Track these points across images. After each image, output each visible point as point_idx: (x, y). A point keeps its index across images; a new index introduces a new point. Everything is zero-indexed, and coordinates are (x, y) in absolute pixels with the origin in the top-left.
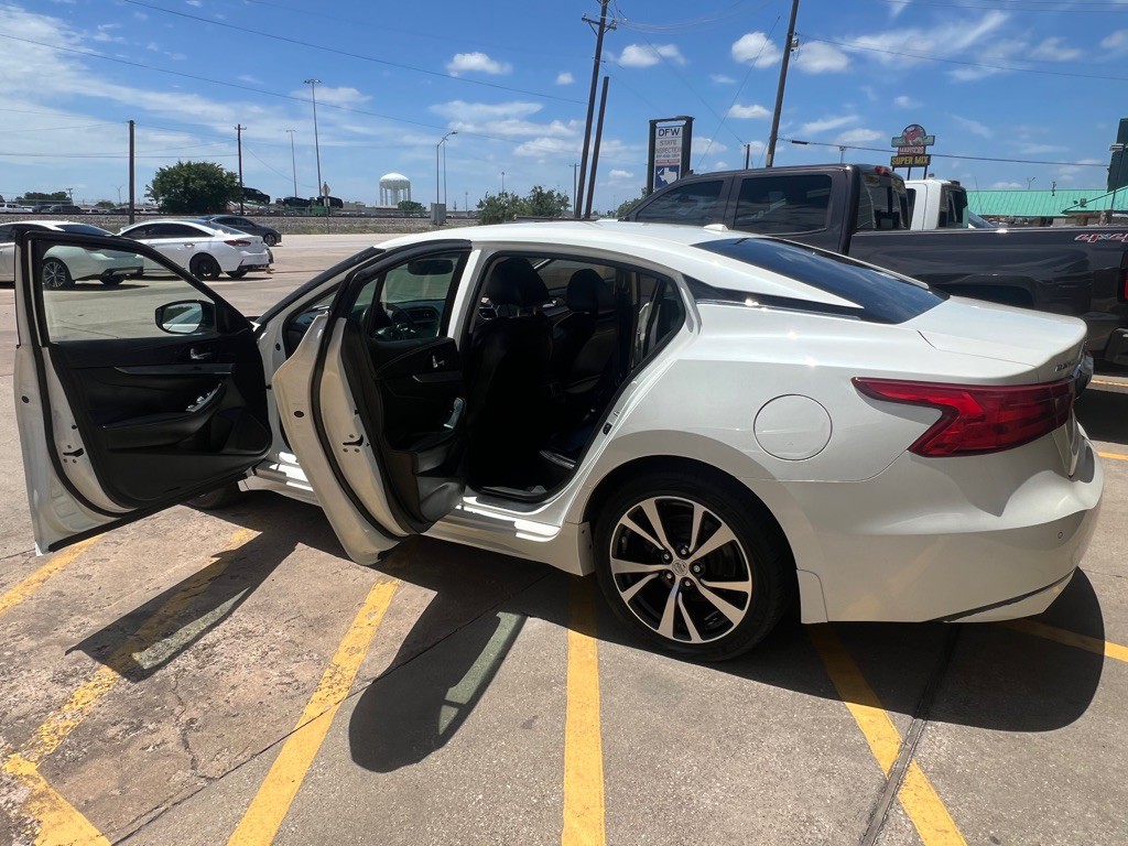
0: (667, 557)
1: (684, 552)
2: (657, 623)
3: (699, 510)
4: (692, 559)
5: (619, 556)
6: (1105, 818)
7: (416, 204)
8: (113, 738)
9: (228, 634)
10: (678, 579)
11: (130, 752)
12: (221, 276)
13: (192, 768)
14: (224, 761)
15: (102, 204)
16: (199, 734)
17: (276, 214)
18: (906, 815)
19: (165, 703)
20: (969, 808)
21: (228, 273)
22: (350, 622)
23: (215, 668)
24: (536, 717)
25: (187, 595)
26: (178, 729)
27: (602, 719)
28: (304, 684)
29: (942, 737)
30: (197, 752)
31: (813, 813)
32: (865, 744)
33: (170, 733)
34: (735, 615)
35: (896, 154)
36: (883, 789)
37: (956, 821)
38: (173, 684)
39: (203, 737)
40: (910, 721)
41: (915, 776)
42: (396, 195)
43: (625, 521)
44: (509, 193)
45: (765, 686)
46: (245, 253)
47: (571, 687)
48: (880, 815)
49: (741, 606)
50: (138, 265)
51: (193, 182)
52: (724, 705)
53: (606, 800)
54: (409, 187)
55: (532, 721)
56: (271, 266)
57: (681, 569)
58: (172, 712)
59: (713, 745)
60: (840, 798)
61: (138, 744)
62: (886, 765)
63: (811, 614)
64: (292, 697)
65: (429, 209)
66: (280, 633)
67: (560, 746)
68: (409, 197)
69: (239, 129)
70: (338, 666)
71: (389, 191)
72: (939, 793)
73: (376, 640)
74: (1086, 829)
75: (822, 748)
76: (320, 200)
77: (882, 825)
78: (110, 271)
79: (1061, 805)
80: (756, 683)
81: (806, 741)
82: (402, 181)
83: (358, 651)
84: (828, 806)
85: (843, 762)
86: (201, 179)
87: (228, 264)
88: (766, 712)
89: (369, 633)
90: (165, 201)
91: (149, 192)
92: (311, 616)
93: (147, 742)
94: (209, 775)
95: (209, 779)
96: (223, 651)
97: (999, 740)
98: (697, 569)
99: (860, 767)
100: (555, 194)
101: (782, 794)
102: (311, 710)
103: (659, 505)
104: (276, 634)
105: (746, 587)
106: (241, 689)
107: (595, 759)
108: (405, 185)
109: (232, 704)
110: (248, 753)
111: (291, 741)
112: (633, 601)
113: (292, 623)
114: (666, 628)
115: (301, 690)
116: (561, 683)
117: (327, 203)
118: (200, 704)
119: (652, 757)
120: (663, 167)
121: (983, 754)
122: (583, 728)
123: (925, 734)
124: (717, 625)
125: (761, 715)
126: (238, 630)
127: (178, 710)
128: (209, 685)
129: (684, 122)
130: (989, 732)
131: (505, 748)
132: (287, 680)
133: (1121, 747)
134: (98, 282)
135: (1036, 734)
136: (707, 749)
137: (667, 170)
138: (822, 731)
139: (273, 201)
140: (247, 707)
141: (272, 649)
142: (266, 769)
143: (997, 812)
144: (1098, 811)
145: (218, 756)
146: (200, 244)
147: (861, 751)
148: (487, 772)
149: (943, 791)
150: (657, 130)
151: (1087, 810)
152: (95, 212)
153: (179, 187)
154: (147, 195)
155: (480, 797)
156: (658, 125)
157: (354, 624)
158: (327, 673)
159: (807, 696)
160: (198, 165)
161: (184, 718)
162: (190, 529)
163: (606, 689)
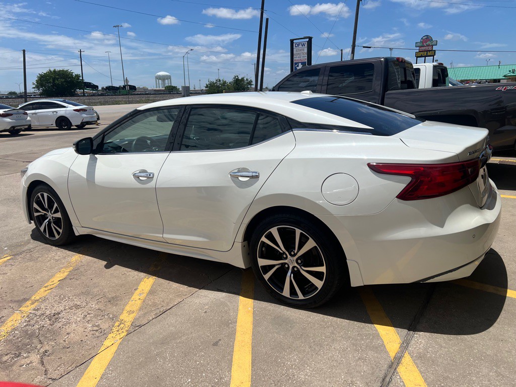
0: (285, 256)
1: (292, 253)
2: (282, 289)
3: (298, 232)
4: (297, 257)
5: (262, 257)
6: (498, 374)
7: (174, 87)
8: (6, 362)
9: (67, 308)
10: (291, 267)
11: (14, 368)
12: (72, 127)
13: (45, 375)
14: (62, 370)
15: (11, 93)
16: (49, 358)
17: (102, 95)
18: (400, 378)
19: (33, 343)
20: (433, 374)
21: (76, 126)
22: (130, 298)
23: (60, 325)
24: (220, 340)
25: (46, 289)
26: (38, 356)
27: (253, 339)
28: (104, 330)
29: (422, 339)
30: (48, 367)
31: (354, 380)
32: (383, 345)
33: (35, 358)
34: (319, 284)
35: (418, 51)
36: (390, 367)
37: (425, 380)
38: (37, 334)
39: (51, 359)
40: (406, 333)
41: (407, 359)
42: (164, 83)
43: (264, 239)
44: (221, 79)
45: (335, 319)
46: (84, 115)
47: (238, 324)
48: (387, 379)
49: (321, 279)
50: (28, 123)
51: (57, 80)
52: (314, 330)
53: (252, 378)
54: (170, 78)
55: (218, 342)
56: (98, 122)
57: (291, 262)
58: (36, 348)
59: (307, 349)
60: (368, 372)
61: (18, 364)
62: (392, 354)
63: (356, 282)
64: (98, 337)
65: (181, 89)
66: (93, 306)
67: (231, 354)
68: (171, 83)
69: (81, 52)
70: (123, 320)
71: (160, 81)
72: (418, 367)
73: (142, 306)
74: (489, 381)
75: (361, 347)
76: (124, 87)
77: (388, 384)
78: (13, 127)
79: (478, 370)
80: (331, 318)
81: (353, 344)
82: (167, 76)
83: (133, 312)
84: (362, 376)
85: (371, 354)
86: (61, 78)
87: (75, 122)
88: (335, 332)
89: (139, 302)
90: (43, 90)
91: (34, 86)
92: (110, 296)
93: (22, 363)
94: (53, 378)
95: (54, 380)
96: (64, 316)
97: (450, 340)
98: (299, 261)
99: (379, 356)
100: (245, 79)
101: (340, 371)
102: (107, 343)
103: (279, 230)
104: (91, 306)
105: (323, 269)
106: (72, 335)
107: (248, 358)
108: (168, 78)
109: (67, 342)
110: (74, 366)
111: (96, 359)
112: (270, 279)
113: (100, 300)
114: (286, 292)
115: (102, 333)
116: (234, 323)
117: (127, 88)
118: (50, 343)
119: (277, 356)
120: (298, 63)
121: (442, 347)
122: (243, 344)
123: (413, 339)
124: (310, 290)
125: (333, 333)
126: (72, 305)
127: (39, 346)
128: (55, 333)
129: (307, 40)
130: (445, 336)
131: (204, 356)
132: (95, 328)
133: (510, 340)
134: (8, 133)
135: (469, 336)
136: (304, 351)
137: (300, 64)
138: (362, 339)
139: (100, 88)
140: (74, 343)
141: (89, 314)
142: (82, 374)
143: (446, 375)
144: (496, 372)
145: (59, 368)
146: (61, 112)
147: (381, 348)
148: (194, 368)
149: (420, 366)
150: (294, 44)
151: (490, 371)
152: (7, 98)
153: (50, 82)
154: (34, 88)
155: (189, 380)
156: (294, 41)
157: (132, 299)
158: (117, 324)
159: (356, 323)
160: (60, 71)
161: (42, 350)
162: (50, 256)
163: (256, 324)
